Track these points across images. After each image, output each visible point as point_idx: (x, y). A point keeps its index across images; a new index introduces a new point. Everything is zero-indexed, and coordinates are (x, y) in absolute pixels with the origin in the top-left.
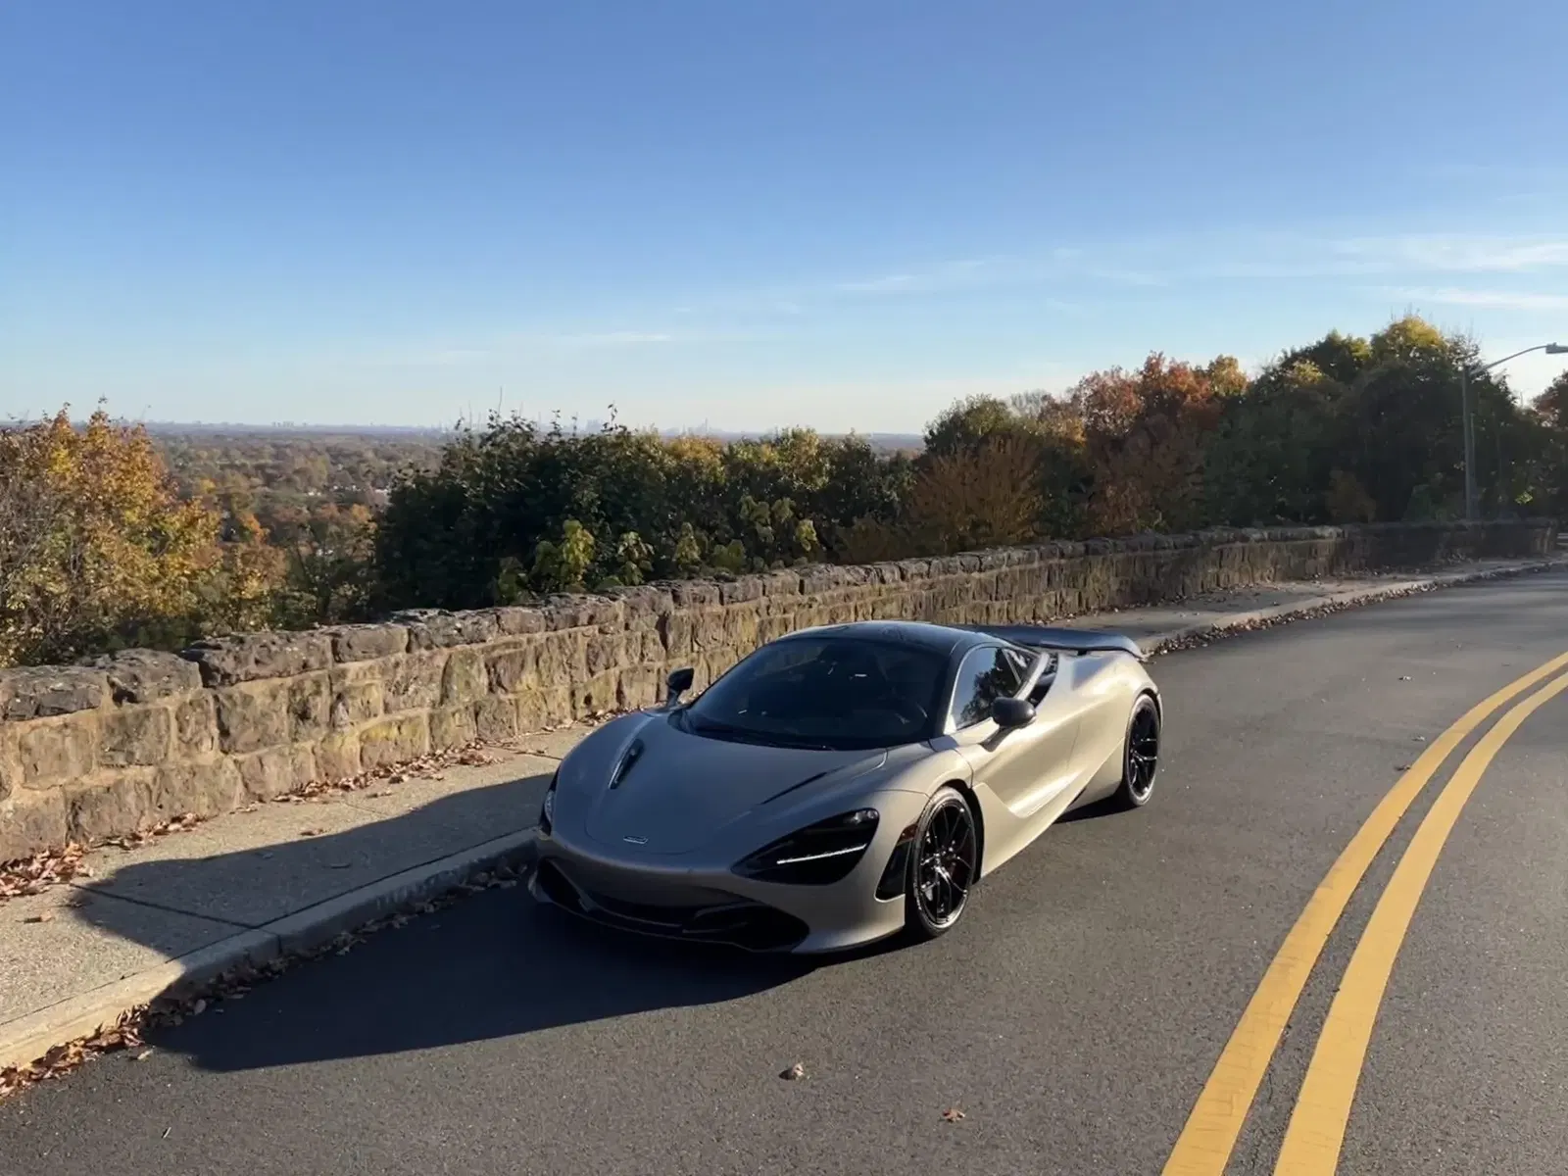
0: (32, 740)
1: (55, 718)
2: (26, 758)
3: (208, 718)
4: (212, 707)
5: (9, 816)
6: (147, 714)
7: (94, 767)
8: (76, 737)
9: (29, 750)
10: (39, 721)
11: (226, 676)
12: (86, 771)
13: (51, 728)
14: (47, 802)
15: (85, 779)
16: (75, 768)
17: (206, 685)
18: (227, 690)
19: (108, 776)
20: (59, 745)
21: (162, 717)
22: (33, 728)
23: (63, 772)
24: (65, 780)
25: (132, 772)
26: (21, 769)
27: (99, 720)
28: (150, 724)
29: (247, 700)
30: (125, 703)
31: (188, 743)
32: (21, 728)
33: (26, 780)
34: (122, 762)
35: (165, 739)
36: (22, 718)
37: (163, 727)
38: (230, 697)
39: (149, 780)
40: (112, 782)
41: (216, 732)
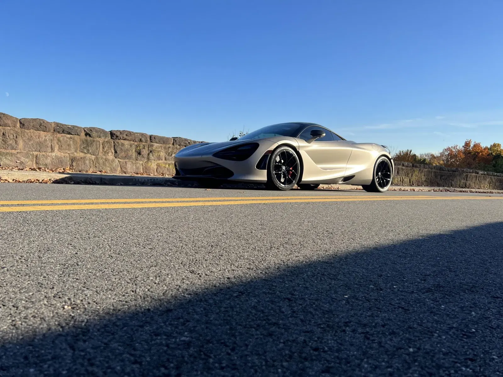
0: (61, 139)
1: (68, 135)
2: (59, 143)
3: (111, 147)
4: (113, 144)
5: (54, 157)
6: (94, 141)
7: (78, 151)
8: (73, 142)
9: (60, 141)
10: (64, 135)
11: (117, 137)
12: (76, 151)
13: (67, 138)
14: (64, 157)
15: (75, 153)
16: (73, 151)
17: (111, 138)
18: (117, 141)
19: (82, 155)
20: (69, 143)
21: (98, 143)
22: (62, 136)
23: (69, 150)
24: (70, 152)
25: (89, 155)
26: (58, 146)
27: (80, 139)
28: (94, 144)
29: (123, 145)
30: (88, 136)
31: (105, 152)
32: (59, 135)
33: (59, 149)
34: (86, 151)
35: (98, 149)
36: (59, 132)
37: (98, 146)
38: (118, 143)
39: (93, 159)
40: (82, 156)
41: (113, 151)
